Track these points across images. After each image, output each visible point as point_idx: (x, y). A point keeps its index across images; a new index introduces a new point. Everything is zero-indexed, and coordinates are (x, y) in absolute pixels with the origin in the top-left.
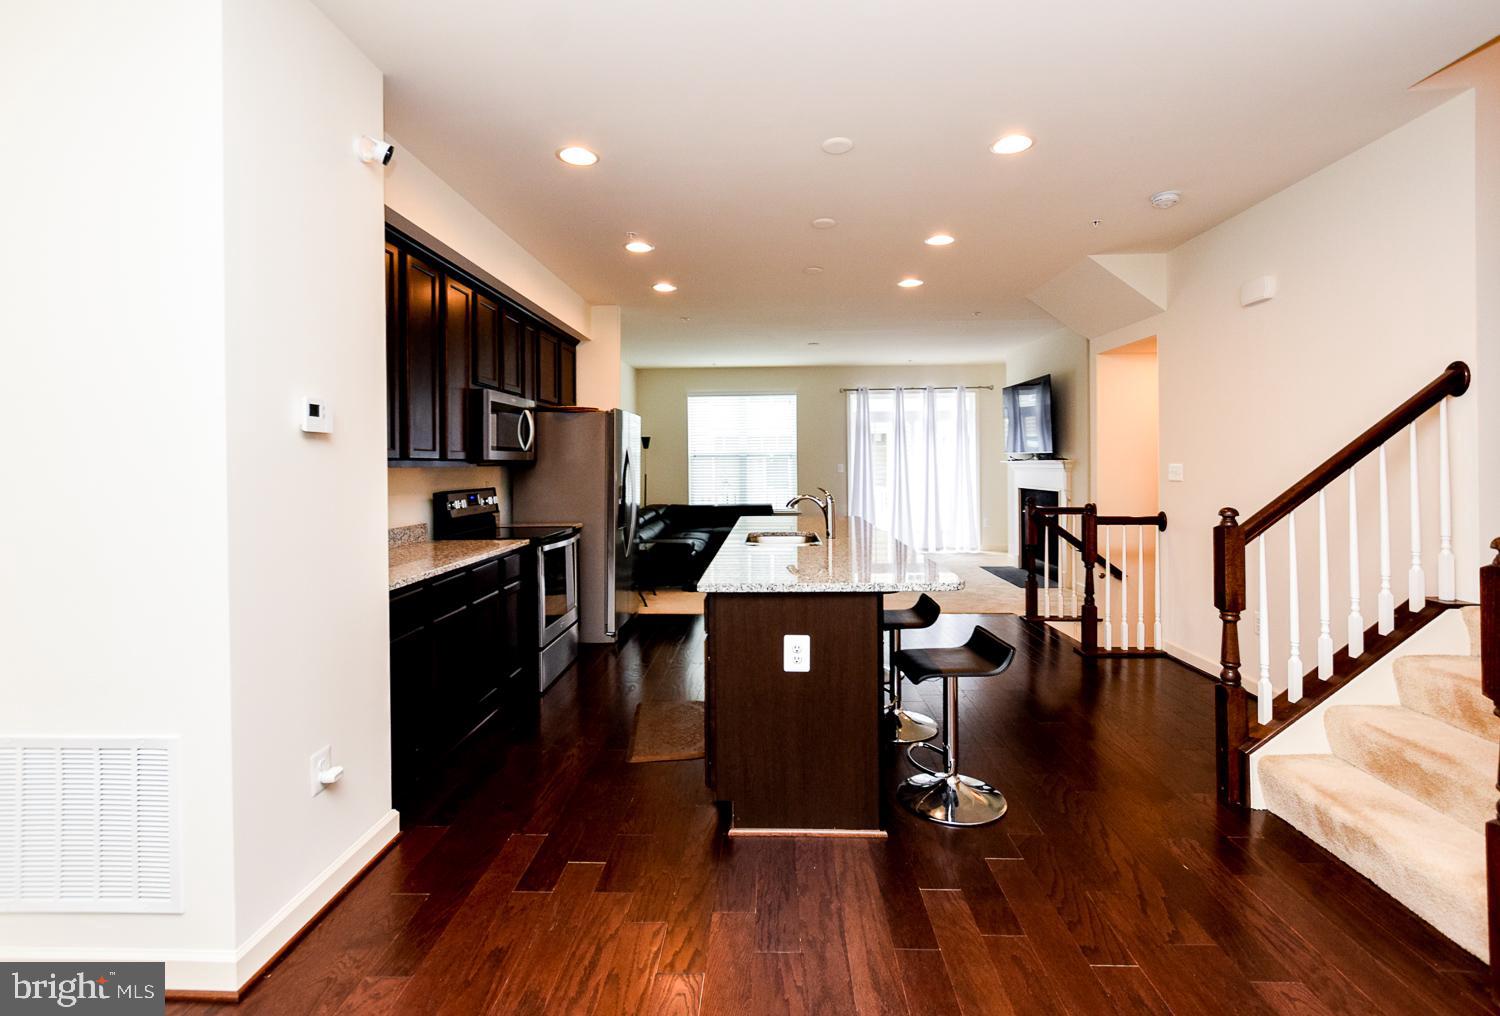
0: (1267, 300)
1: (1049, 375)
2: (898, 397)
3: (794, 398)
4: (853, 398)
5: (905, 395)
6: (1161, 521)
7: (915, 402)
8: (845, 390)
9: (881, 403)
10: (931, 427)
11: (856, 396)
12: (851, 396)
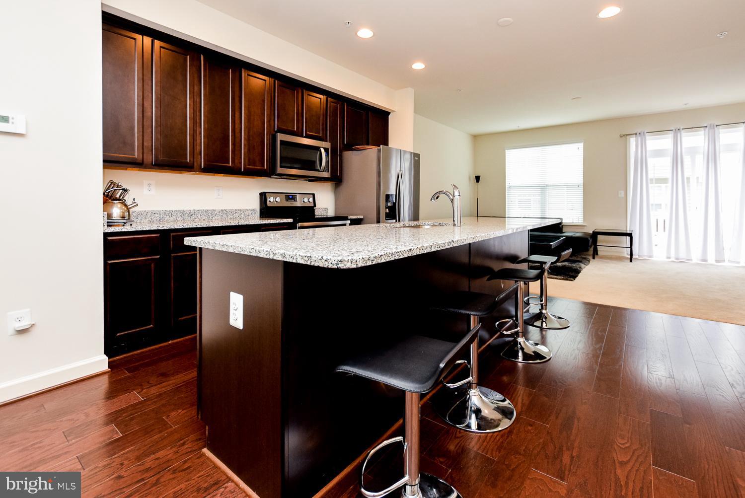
2: (676, 136)
4: (633, 141)
8: (624, 135)
10: (712, 159)
11: (634, 138)
12: (631, 139)
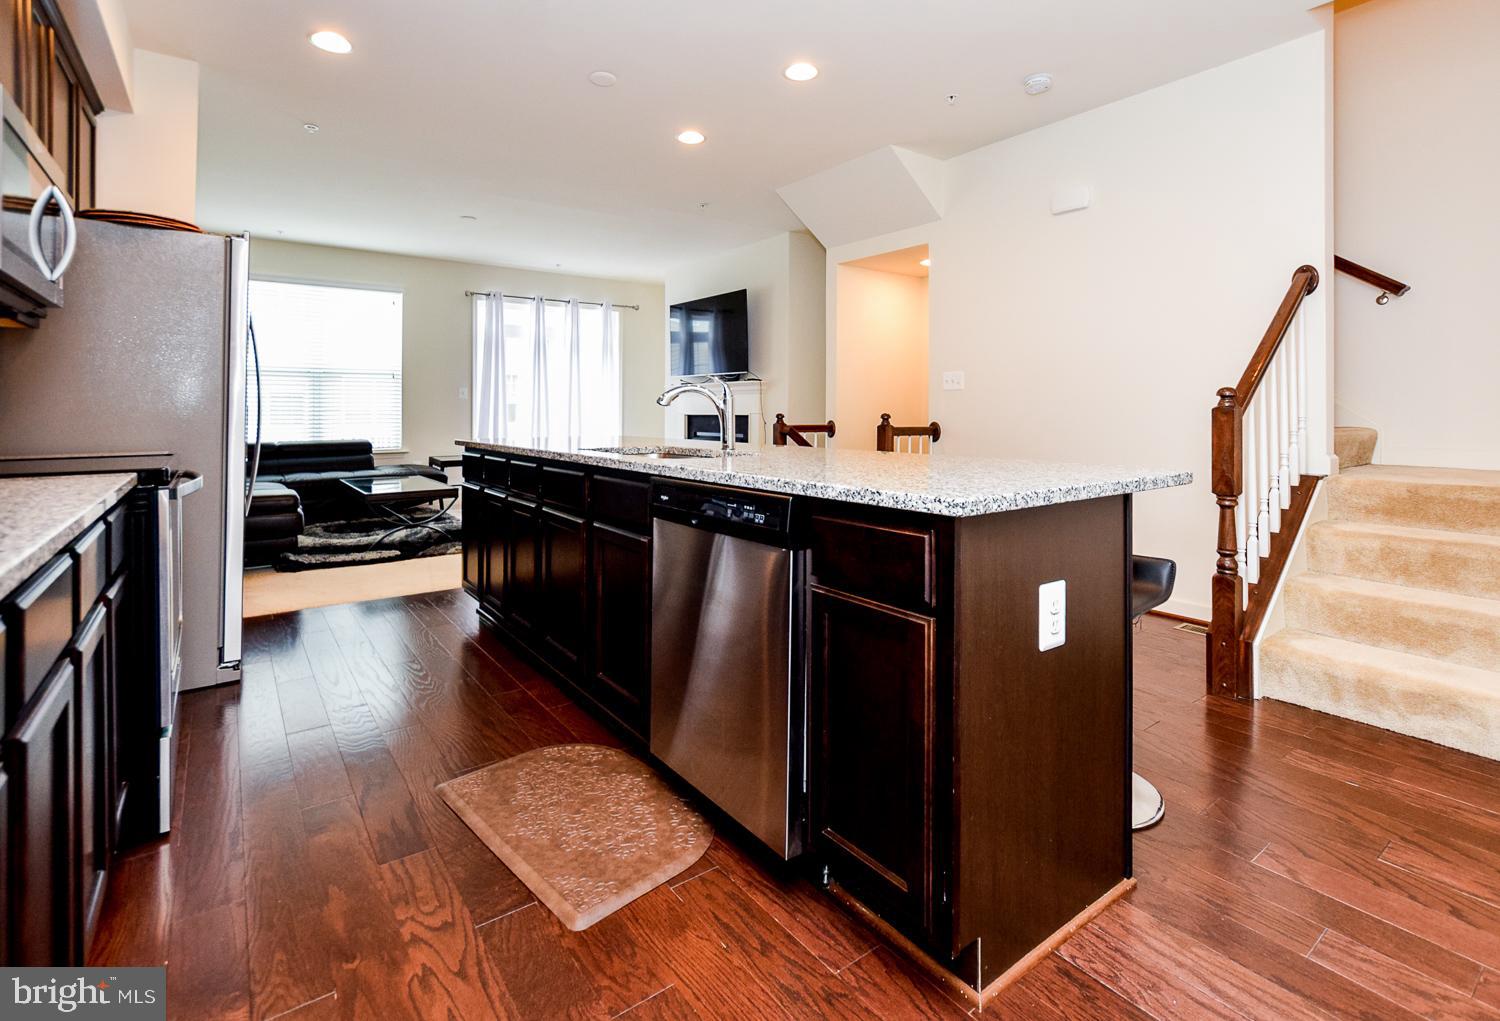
0: (1084, 208)
1: (745, 291)
2: (538, 309)
3: (399, 298)
4: (481, 305)
5: (546, 307)
6: (934, 431)
7: (557, 316)
8: (472, 294)
9: (518, 315)
10: (575, 346)
11: (485, 302)
12: (479, 302)
